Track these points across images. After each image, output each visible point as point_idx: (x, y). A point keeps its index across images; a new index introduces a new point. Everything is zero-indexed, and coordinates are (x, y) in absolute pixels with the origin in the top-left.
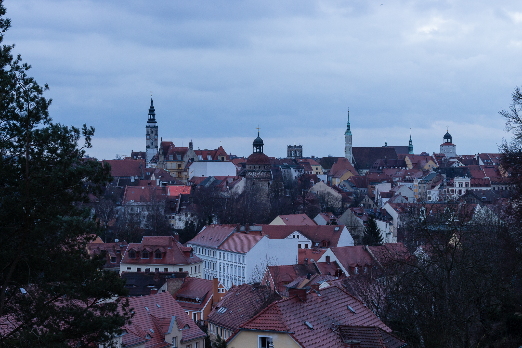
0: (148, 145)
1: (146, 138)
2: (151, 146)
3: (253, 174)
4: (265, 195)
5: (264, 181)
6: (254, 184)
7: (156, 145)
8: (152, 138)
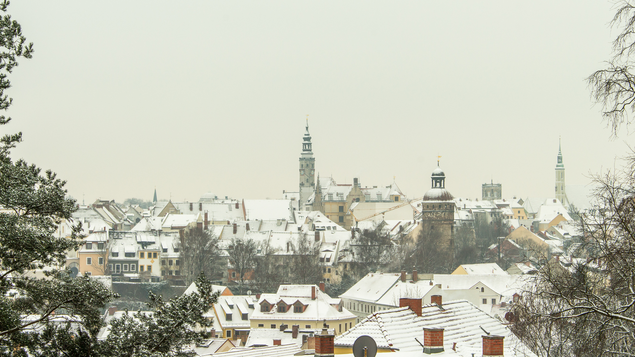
0: (302, 182)
1: (300, 173)
2: (306, 184)
3: (431, 215)
4: (447, 241)
5: (445, 224)
6: (432, 227)
7: (312, 182)
8: (307, 174)
